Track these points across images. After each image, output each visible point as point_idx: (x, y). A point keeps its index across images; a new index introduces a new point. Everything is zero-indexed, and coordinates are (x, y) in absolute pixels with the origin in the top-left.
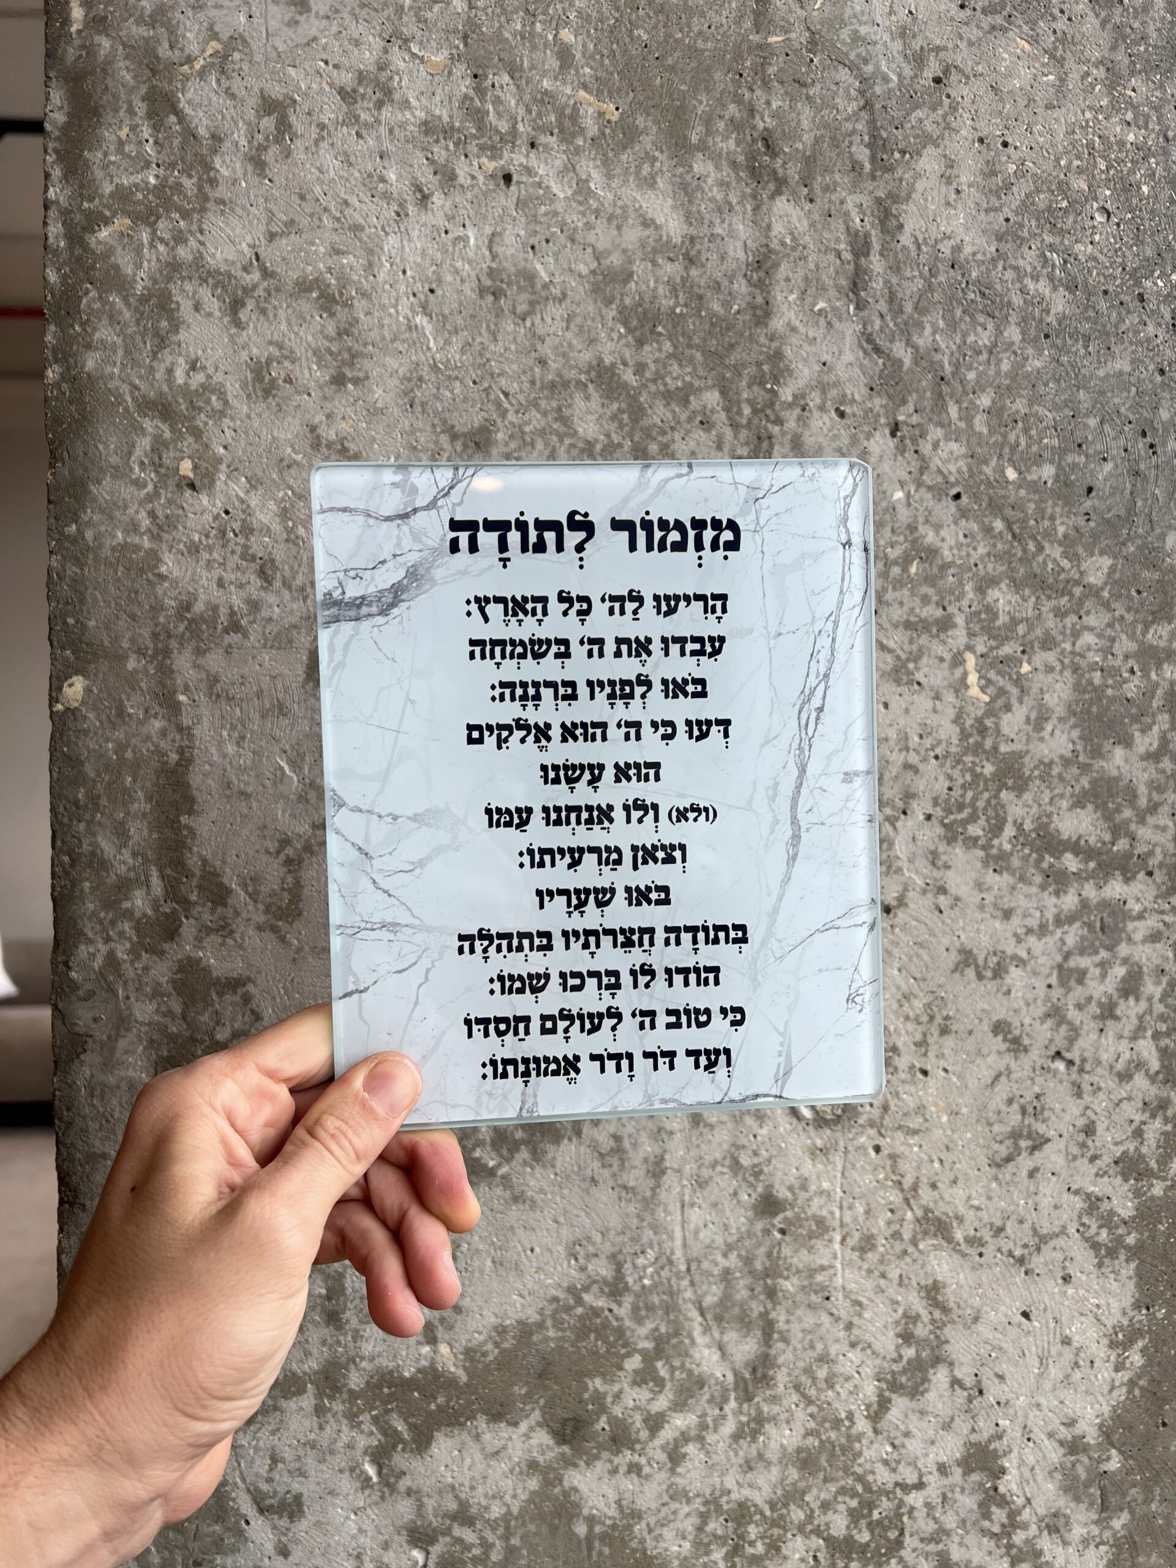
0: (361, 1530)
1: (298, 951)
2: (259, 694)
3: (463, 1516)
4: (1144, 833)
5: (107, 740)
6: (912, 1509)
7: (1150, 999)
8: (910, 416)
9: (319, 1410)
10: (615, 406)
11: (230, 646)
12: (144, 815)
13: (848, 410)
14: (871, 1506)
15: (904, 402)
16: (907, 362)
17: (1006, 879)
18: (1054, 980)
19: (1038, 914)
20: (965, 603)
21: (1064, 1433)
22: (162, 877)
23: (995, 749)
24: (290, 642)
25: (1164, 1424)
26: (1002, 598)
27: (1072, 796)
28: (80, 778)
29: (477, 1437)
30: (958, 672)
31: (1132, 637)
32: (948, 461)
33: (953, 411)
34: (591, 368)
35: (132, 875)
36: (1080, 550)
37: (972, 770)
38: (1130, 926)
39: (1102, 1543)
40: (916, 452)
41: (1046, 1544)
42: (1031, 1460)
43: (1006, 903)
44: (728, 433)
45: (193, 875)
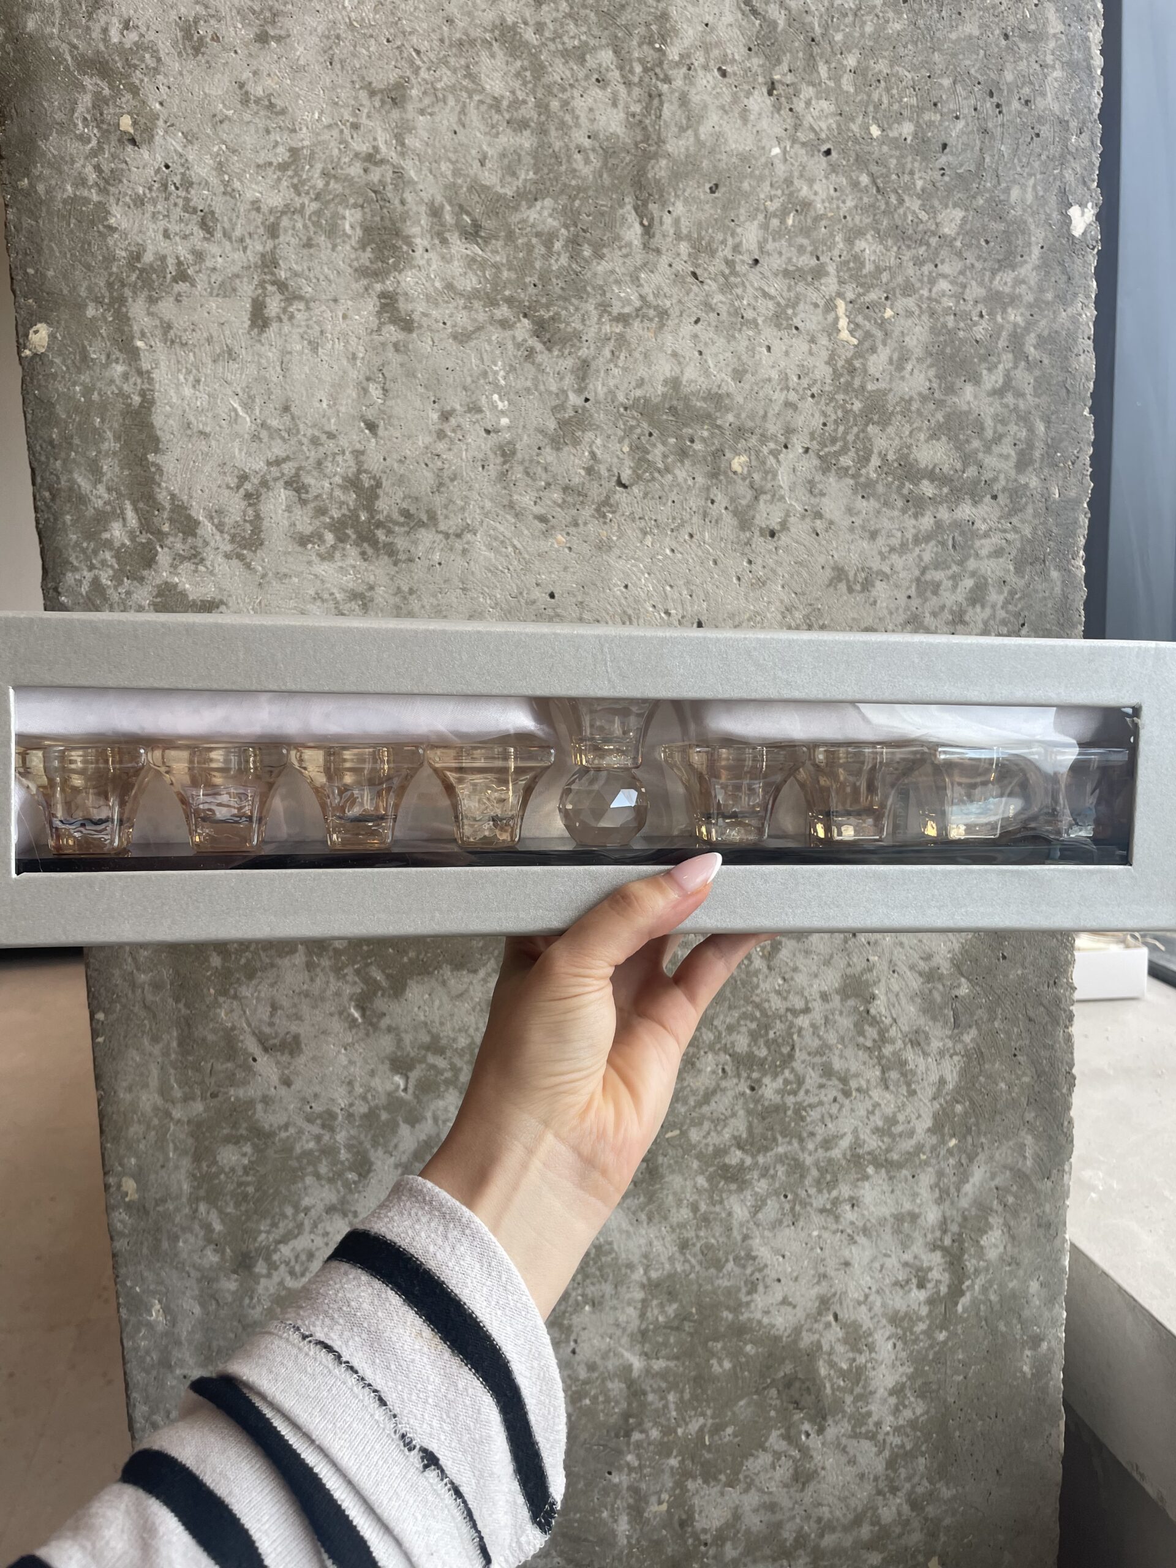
0: (351, 1062)
1: (264, 576)
2: (209, 340)
3: (436, 1046)
4: (990, 461)
5: (74, 384)
6: (800, 1030)
7: (993, 607)
8: (785, 75)
9: (310, 966)
10: (519, 63)
11: (179, 294)
12: (114, 453)
13: (729, 69)
14: (767, 1027)
15: (779, 61)
16: (781, 23)
17: (873, 503)
18: (913, 591)
19: (899, 534)
20: (836, 252)
21: (922, 965)
22: (136, 510)
23: (863, 387)
24: (234, 290)
25: (1004, 957)
26: (868, 248)
27: (929, 429)
28: (51, 420)
29: (444, 983)
30: (831, 317)
31: (981, 284)
32: (819, 118)
33: (823, 70)
34: (495, 27)
35: (108, 508)
36: (936, 203)
37: (843, 407)
38: (978, 543)
39: (956, 1054)
40: (791, 110)
41: (910, 1055)
42: (896, 988)
43: (873, 525)
44: (622, 90)
45: (164, 508)
